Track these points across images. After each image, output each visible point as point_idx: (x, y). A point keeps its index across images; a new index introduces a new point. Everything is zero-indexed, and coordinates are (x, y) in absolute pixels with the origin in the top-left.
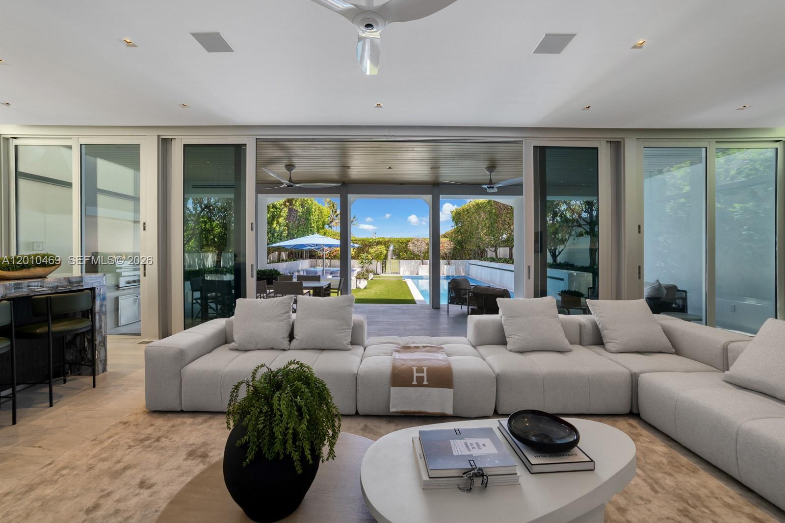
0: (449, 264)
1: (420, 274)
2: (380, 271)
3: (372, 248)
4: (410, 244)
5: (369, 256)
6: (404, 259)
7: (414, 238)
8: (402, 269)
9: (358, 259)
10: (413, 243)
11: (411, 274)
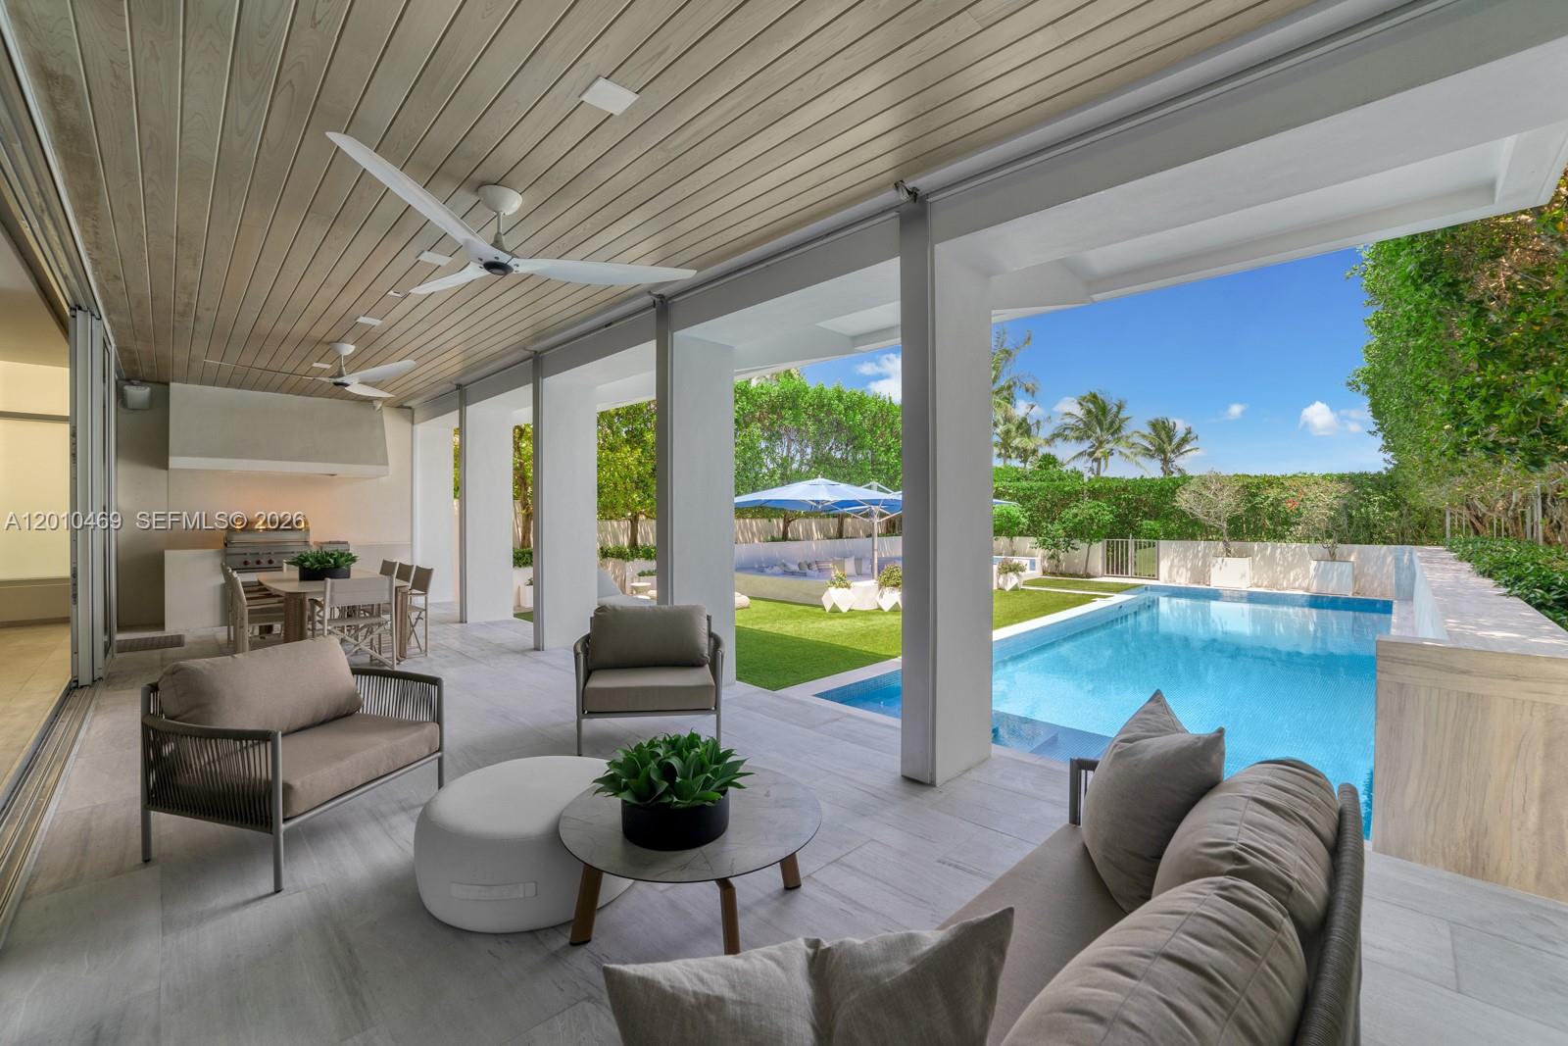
0: (1330, 556)
1: (1214, 583)
2: (1100, 567)
3: (1071, 508)
4: (1182, 496)
6: (1168, 535)
8: (1165, 566)
10: (1193, 492)
11: (1194, 583)
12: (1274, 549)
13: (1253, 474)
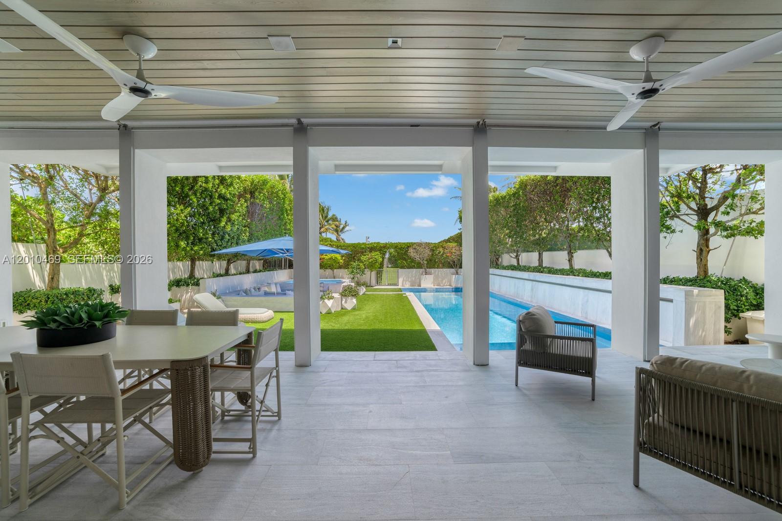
0: (457, 273)
1: (423, 286)
2: (374, 282)
3: (365, 255)
4: (411, 250)
5: (361, 264)
6: (402, 267)
7: (415, 243)
8: (401, 280)
9: (348, 268)
10: (415, 249)
11: (412, 286)
12: (438, 272)
13: (433, 243)
